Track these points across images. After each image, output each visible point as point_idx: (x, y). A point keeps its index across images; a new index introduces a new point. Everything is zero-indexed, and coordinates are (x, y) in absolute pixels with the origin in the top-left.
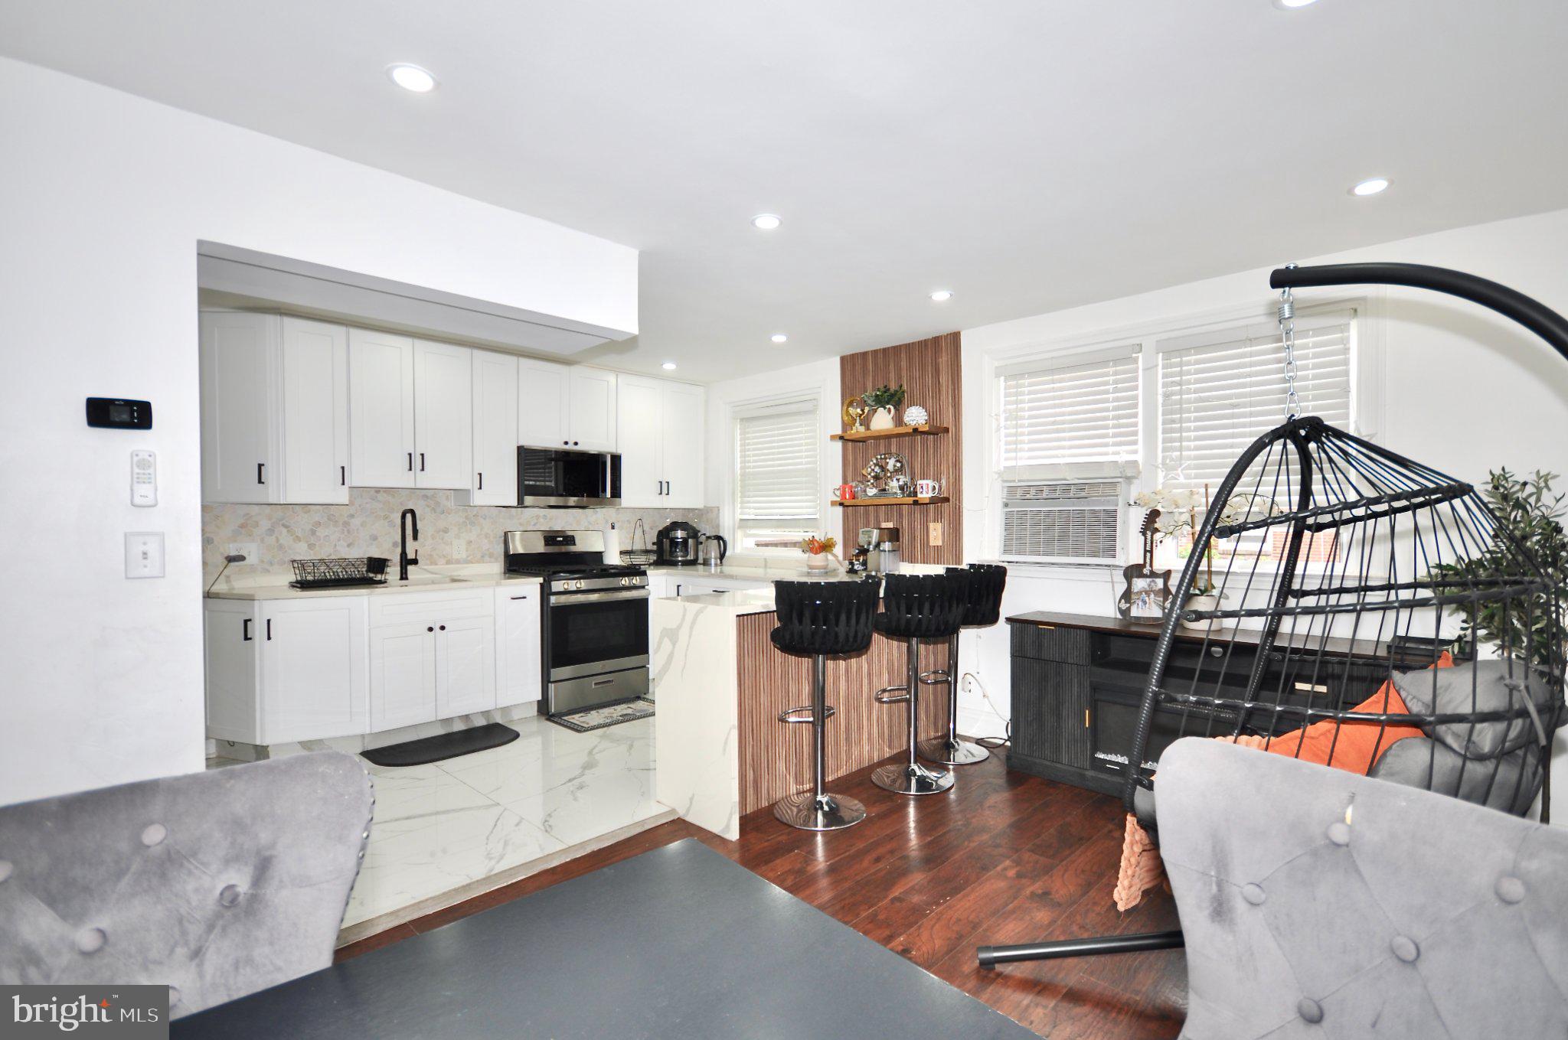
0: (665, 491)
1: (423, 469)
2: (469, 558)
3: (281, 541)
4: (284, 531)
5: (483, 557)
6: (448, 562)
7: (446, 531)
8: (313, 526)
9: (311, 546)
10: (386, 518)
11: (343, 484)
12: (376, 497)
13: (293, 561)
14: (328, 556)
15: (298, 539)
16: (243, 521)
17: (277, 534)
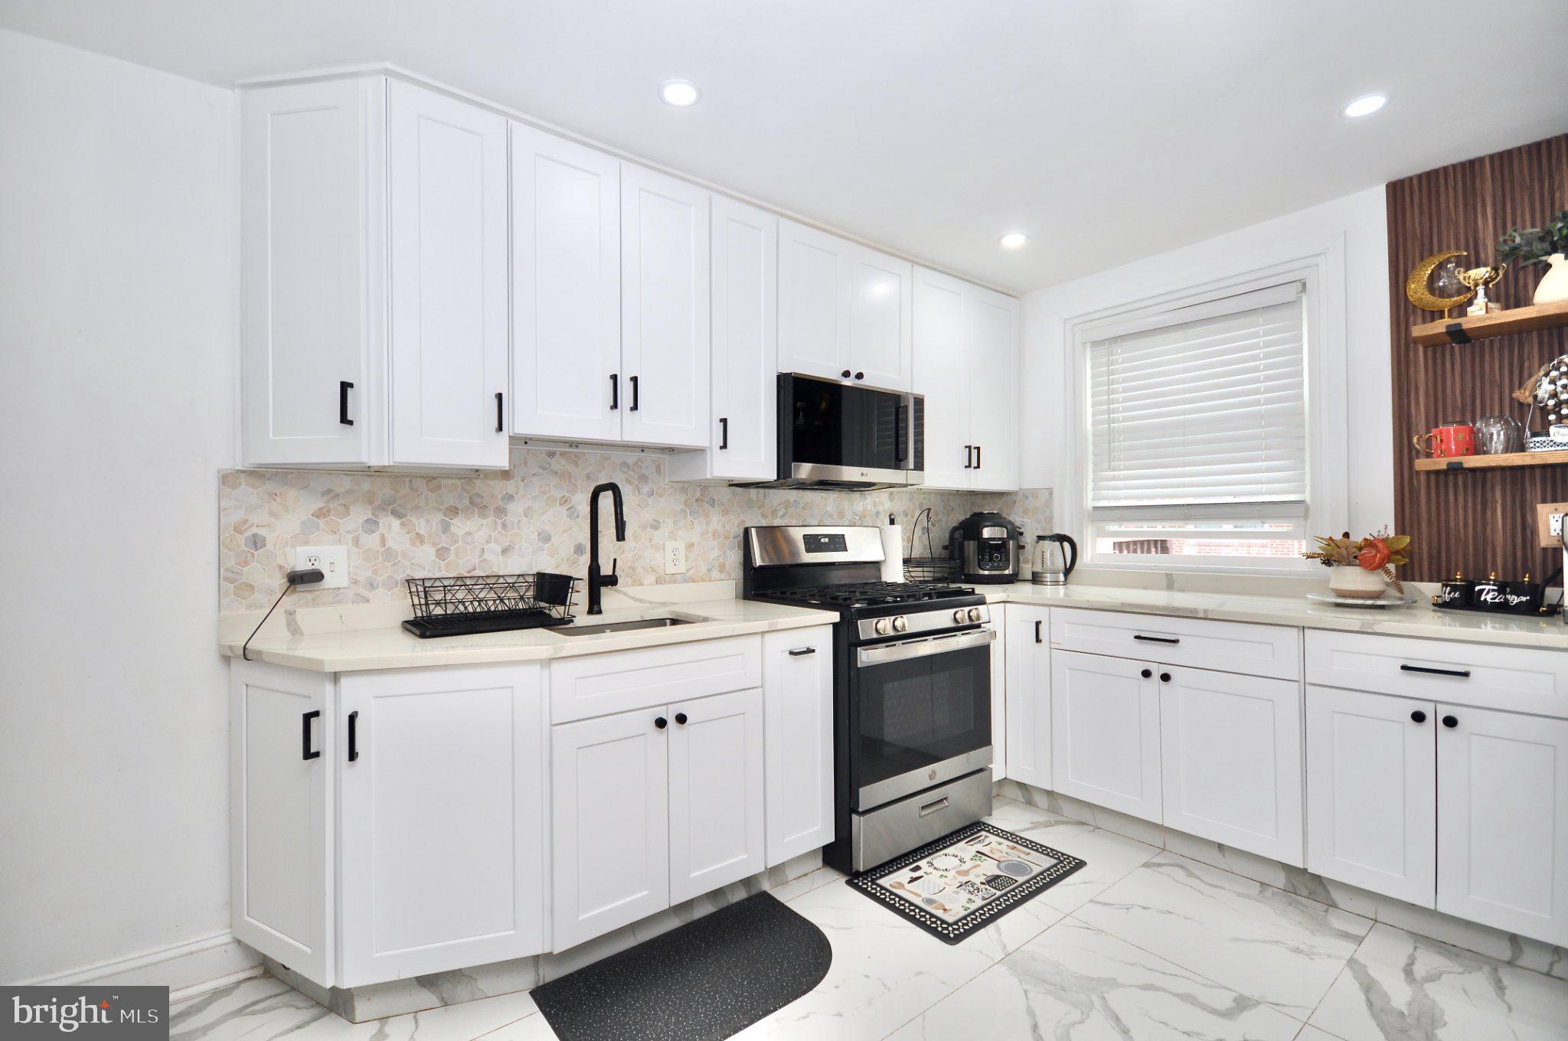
0: (974, 463)
1: (635, 407)
3: (390, 543)
4: (396, 523)
5: (709, 570)
6: (659, 581)
7: (656, 526)
8: (445, 515)
9: (442, 553)
10: (564, 501)
11: (500, 428)
12: (550, 464)
13: (409, 581)
14: (469, 572)
15: (419, 538)
16: (323, 505)
17: (382, 529)
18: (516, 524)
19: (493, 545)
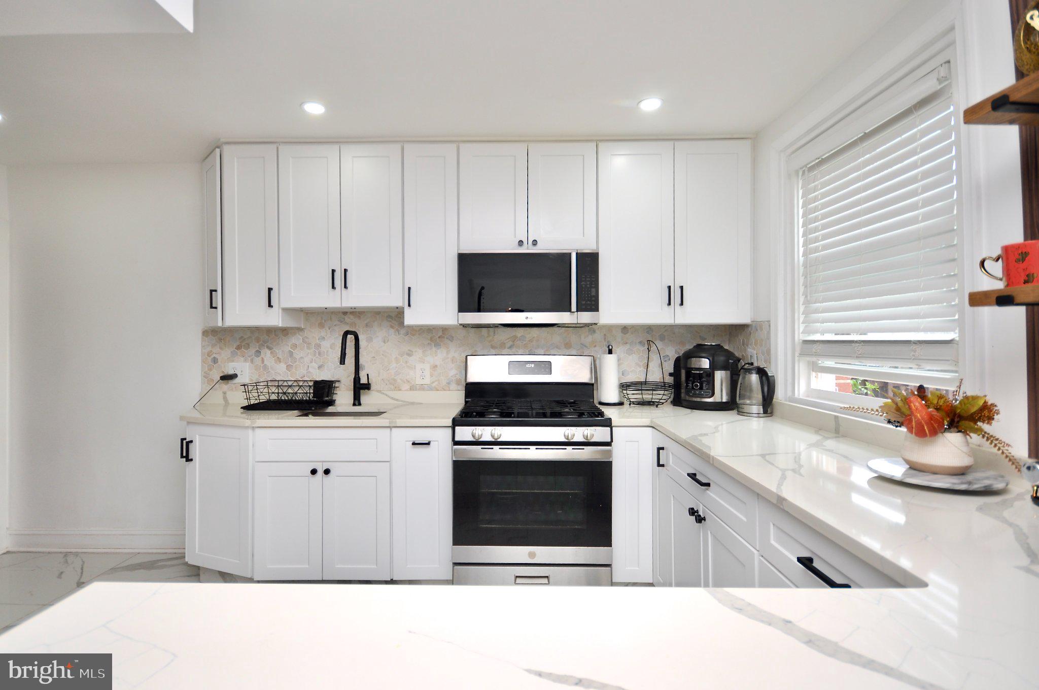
0: (676, 299)
1: (345, 287)
2: (434, 385)
3: (266, 362)
4: (268, 352)
5: (449, 383)
6: (412, 388)
7: (410, 354)
8: (291, 348)
9: (289, 367)
11: (270, 306)
12: (344, 319)
15: (279, 360)
16: (239, 344)
17: (262, 355)
18: (326, 353)
19: (314, 364)
